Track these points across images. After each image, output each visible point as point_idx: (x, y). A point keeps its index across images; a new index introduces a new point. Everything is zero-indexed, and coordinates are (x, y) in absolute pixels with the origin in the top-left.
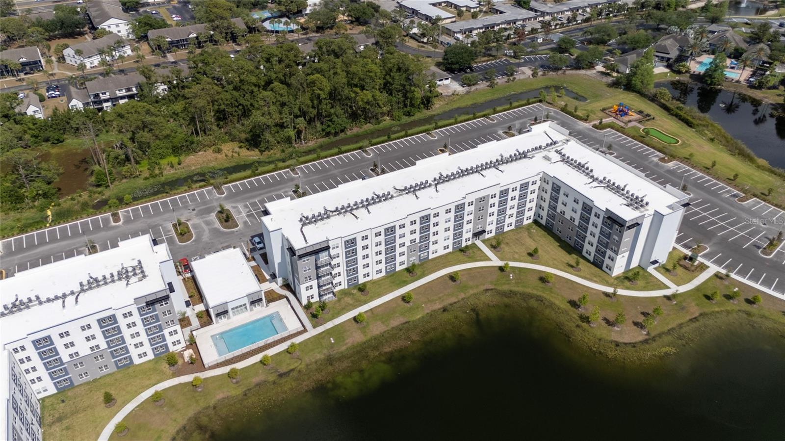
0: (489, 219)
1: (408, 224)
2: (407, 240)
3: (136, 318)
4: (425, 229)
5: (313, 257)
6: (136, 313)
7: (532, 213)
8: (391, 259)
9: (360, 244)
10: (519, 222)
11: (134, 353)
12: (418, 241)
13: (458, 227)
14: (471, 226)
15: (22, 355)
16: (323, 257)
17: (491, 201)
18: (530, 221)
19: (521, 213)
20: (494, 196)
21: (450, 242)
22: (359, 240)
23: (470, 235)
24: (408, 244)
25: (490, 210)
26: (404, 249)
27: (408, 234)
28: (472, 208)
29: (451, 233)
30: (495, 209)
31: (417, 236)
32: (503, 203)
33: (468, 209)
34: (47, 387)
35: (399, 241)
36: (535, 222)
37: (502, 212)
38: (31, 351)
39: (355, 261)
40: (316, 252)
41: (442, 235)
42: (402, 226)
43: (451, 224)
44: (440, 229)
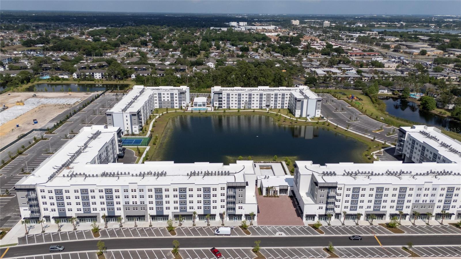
0: (271, 102)
1: (245, 95)
2: (245, 99)
3: (177, 96)
4: (250, 98)
5: (218, 95)
6: (177, 94)
7: (287, 105)
8: (239, 104)
9: (231, 96)
10: (282, 107)
11: (175, 105)
12: (248, 101)
13: (261, 101)
14: (265, 102)
15: (155, 95)
16: (221, 95)
17: (272, 96)
18: (287, 108)
19: (283, 104)
20: (272, 95)
21: (258, 105)
22: (231, 95)
23: (265, 105)
24: (245, 101)
25: (272, 99)
26: (243, 102)
27: (245, 98)
28: (265, 96)
29: (258, 102)
30: (273, 99)
31: (248, 99)
32: (276, 98)
33: (264, 96)
34: (157, 106)
35: (242, 99)
36: (288, 109)
37: (276, 101)
38: (157, 96)
39: (229, 101)
40: (219, 94)
41: (255, 102)
42: (243, 95)
43: (258, 99)
44: (255, 99)
